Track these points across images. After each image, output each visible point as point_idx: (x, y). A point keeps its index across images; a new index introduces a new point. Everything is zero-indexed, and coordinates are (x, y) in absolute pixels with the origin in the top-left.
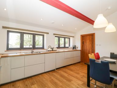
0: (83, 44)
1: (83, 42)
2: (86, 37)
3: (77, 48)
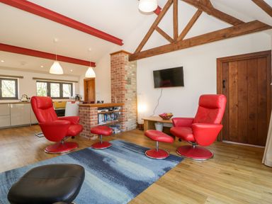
3: (80, 99)
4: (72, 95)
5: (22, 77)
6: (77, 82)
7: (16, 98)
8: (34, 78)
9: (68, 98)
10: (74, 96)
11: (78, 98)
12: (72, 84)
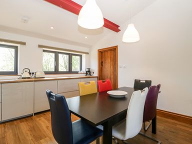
0: (102, 65)
1: (102, 62)
2: (106, 53)
3: (92, 74)
4: (81, 69)
5: (24, 44)
6: (87, 53)
7: (15, 73)
8: (40, 46)
9: (77, 73)
10: (84, 70)
11: (89, 72)
12: (81, 56)
